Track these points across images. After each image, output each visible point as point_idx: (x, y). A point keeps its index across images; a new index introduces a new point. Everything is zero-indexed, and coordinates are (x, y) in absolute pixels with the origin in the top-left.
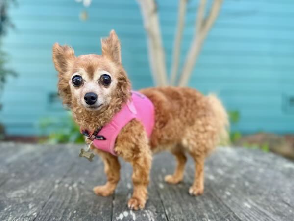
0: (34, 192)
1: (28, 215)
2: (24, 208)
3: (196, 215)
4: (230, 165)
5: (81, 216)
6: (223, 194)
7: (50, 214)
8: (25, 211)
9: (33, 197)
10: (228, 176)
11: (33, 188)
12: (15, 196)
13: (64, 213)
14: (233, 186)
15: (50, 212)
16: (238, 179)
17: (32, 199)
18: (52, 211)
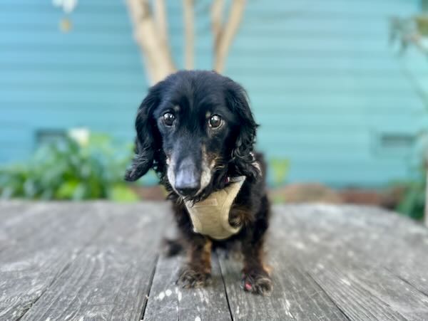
1: (29, 293)
2: (24, 284)
4: (330, 229)
6: (314, 267)
8: (26, 288)
9: (38, 270)
10: (324, 243)
11: (41, 259)
12: (14, 269)
13: (80, 291)
15: (60, 289)
16: (339, 248)
17: (37, 274)
18: (63, 288)
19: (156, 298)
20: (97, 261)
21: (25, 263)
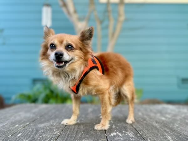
0: (55, 124)
1: (55, 134)
2: (51, 131)
3: (159, 134)
4: (173, 113)
5: (87, 134)
6: (174, 125)
7: (68, 134)
8: (52, 132)
9: (54, 126)
10: (173, 118)
11: (53, 122)
12: (43, 126)
13: (76, 133)
14: (179, 122)
15: (67, 133)
16: (181, 119)
17: (54, 127)
18: (68, 132)
19: (110, 136)
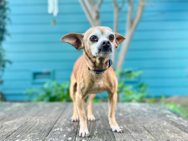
0: (17, 122)
5: (37, 130)
8: (12, 128)
12: (8, 123)
13: (30, 129)
15: (23, 128)
19: (54, 130)
20: (36, 121)
21: (12, 122)
